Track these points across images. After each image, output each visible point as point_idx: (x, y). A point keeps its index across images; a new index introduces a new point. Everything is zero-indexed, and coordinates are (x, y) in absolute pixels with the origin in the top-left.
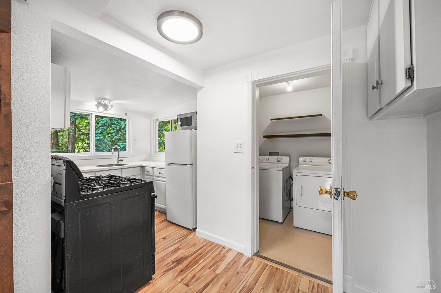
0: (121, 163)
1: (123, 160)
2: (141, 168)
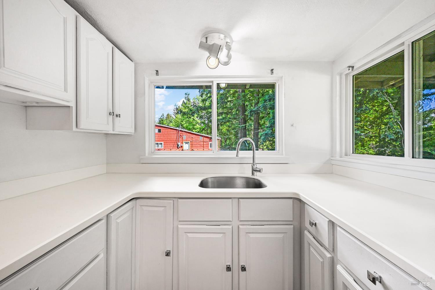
0: (258, 176)
1: (260, 171)
2: (296, 201)
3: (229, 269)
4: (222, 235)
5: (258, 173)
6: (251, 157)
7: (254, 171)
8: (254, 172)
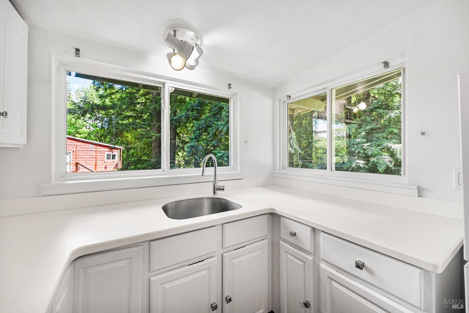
0: (220, 195)
1: (223, 189)
4: (206, 271)
6: (213, 174)
7: (215, 190)
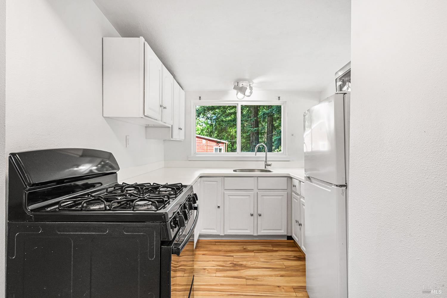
1: (270, 165)
2: (288, 179)
3: (252, 215)
4: (248, 197)
5: (269, 167)
6: (264, 157)
8: (266, 166)
